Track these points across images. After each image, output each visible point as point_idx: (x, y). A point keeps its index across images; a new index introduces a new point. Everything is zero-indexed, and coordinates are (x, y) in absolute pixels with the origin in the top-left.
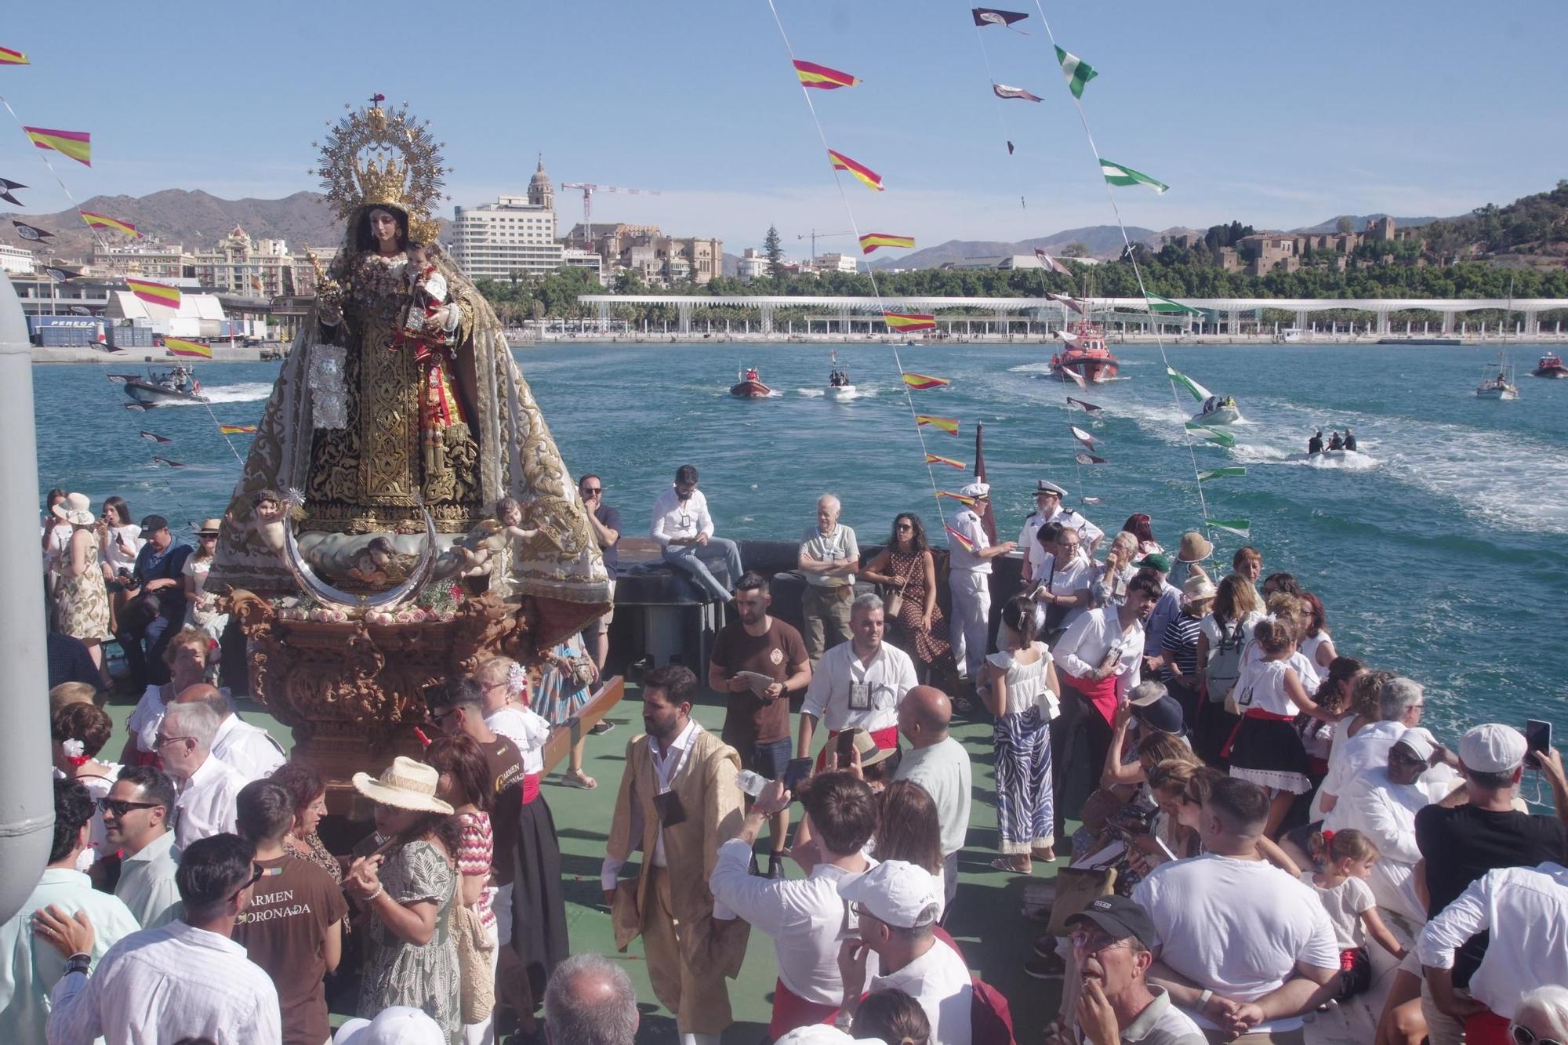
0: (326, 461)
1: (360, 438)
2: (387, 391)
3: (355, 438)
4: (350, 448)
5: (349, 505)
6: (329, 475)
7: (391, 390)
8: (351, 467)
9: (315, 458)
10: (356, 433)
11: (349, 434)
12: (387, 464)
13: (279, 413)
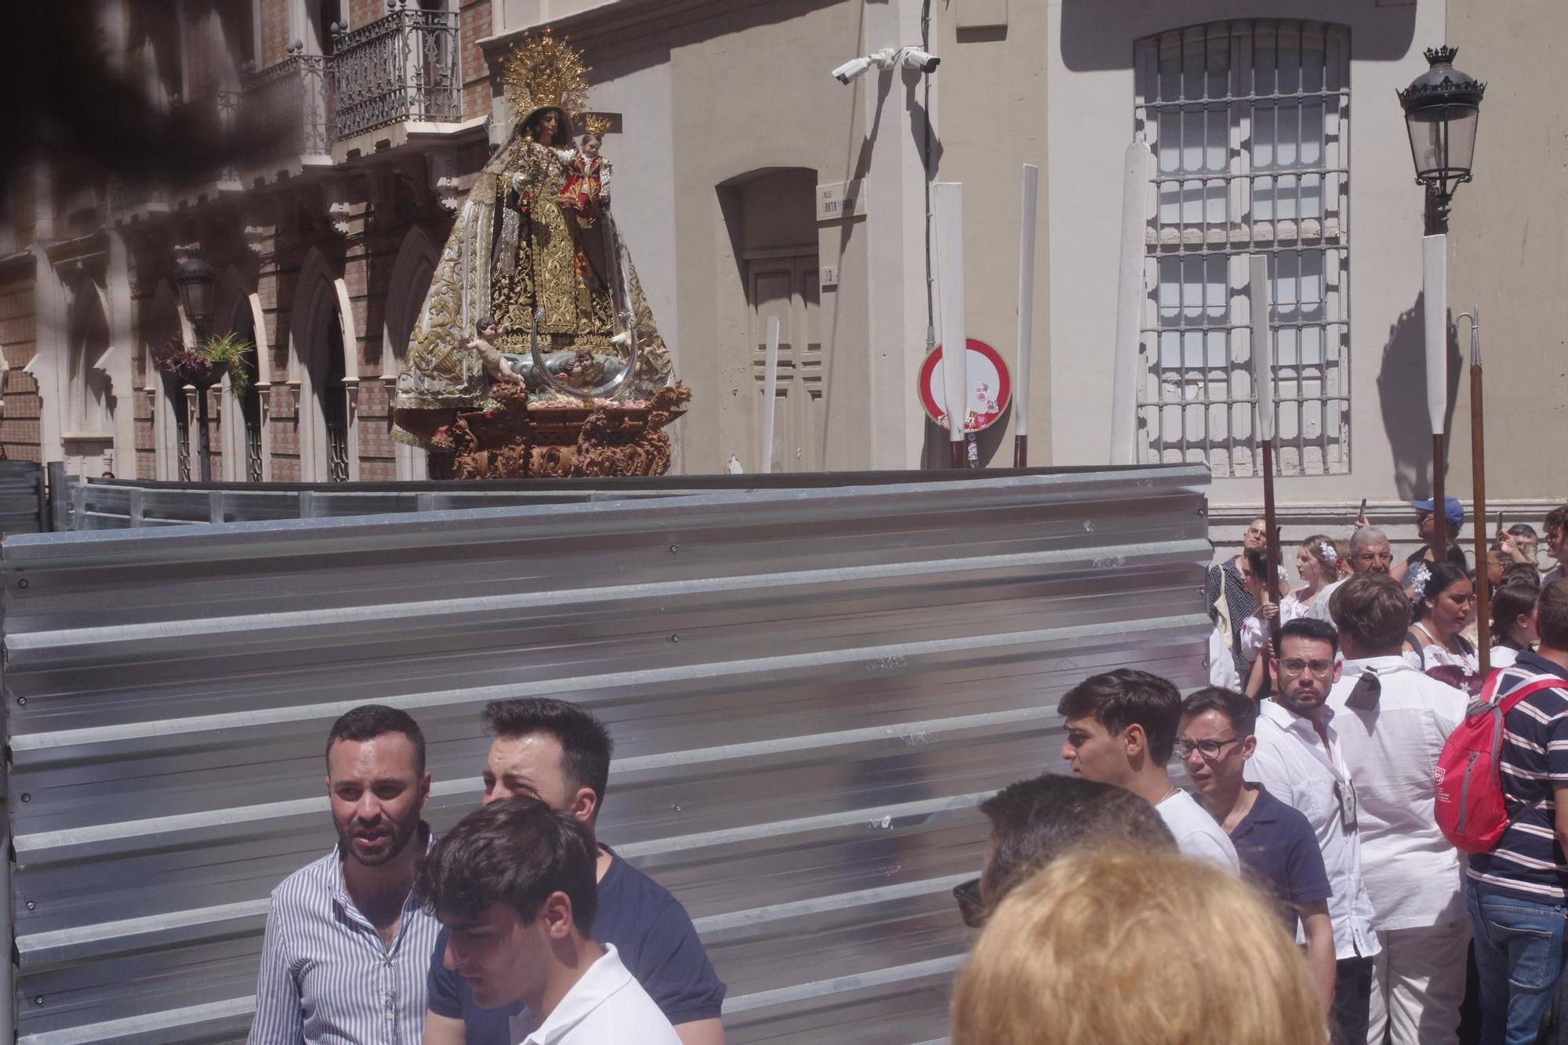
0: (503, 301)
1: (534, 282)
2: (555, 246)
3: (528, 282)
4: (525, 290)
5: (528, 334)
6: (508, 312)
7: (558, 246)
8: (527, 305)
9: (493, 299)
10: (529, 279)
11: (523, 280)
12: (558, 301)
13: (459, 266)
